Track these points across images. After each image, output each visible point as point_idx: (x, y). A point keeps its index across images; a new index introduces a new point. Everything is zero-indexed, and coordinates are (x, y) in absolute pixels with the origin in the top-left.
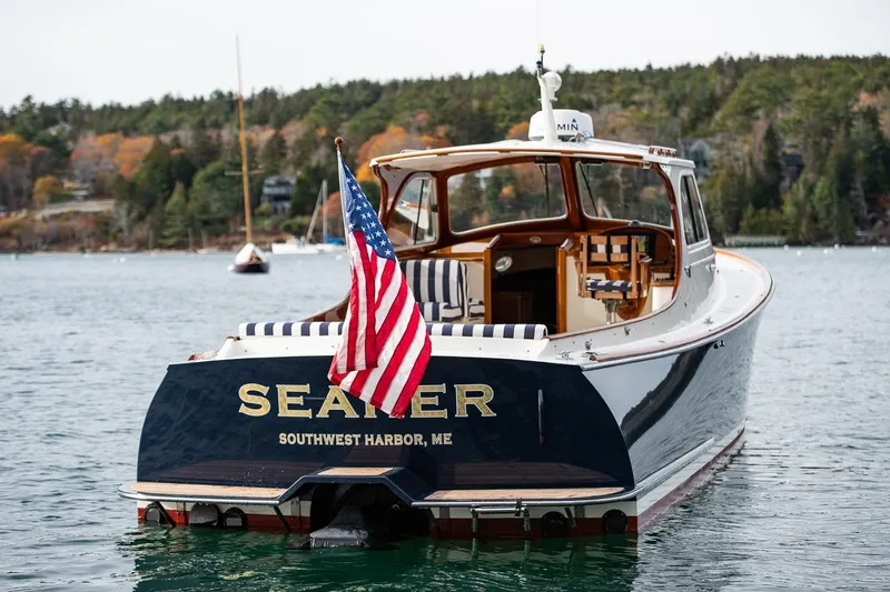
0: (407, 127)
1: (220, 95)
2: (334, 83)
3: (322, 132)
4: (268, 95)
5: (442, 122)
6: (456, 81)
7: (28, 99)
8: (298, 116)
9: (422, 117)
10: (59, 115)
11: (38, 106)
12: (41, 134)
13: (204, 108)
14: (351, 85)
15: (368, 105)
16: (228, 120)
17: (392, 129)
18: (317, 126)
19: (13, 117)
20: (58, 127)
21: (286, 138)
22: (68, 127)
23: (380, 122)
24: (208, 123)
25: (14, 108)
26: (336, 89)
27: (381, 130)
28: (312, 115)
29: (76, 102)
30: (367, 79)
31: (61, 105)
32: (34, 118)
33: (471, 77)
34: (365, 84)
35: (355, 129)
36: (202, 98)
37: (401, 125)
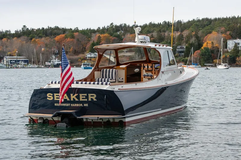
0: (218, 32)
1: (165, 22)
2: (198, 19)
3: (194, 33)
4: (179, 22)
5: (228, 30)
6: (234, 18)
7: (112, 24)
8: (188, 28)
9: (223, 29)
10: (120, 29)
11: (114, 26)
12: (115, 34)
13: (161, 26)
14: (203, 20)
15: (207, 25)
16: (167, 30)
17: (214, 32)
18: (192, 32)
19: (108, 29)
20: (120, 32)
21: (183, 35)
22: (123, 32)
23: (211, 30)
24: (162, 31)
25: (108, 26)
26: (199, 21)
27: (210, 33)
28: (191, 28)
29: (125, 25)
30: (208, 18)
31: (121, 25)
32: (113, 29)
33: (238, 17)
34: (207, 19)
35: (203, 32)
36: (160, 23)
37: (216, 31)
